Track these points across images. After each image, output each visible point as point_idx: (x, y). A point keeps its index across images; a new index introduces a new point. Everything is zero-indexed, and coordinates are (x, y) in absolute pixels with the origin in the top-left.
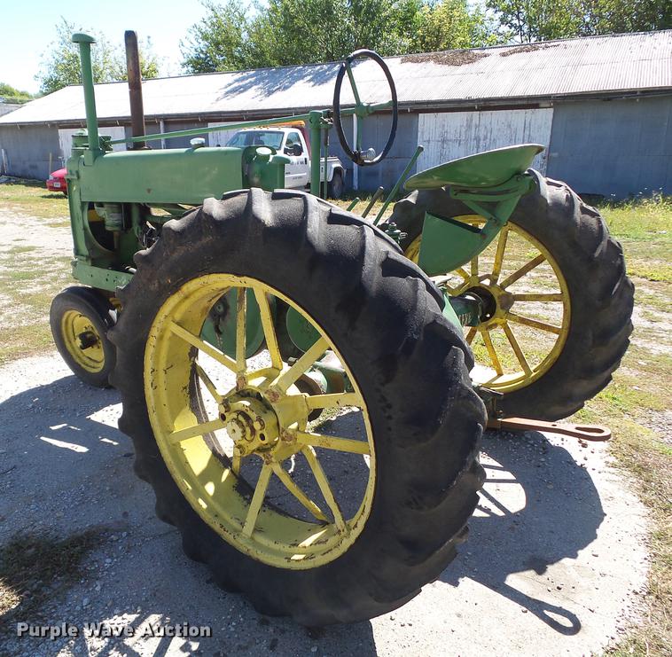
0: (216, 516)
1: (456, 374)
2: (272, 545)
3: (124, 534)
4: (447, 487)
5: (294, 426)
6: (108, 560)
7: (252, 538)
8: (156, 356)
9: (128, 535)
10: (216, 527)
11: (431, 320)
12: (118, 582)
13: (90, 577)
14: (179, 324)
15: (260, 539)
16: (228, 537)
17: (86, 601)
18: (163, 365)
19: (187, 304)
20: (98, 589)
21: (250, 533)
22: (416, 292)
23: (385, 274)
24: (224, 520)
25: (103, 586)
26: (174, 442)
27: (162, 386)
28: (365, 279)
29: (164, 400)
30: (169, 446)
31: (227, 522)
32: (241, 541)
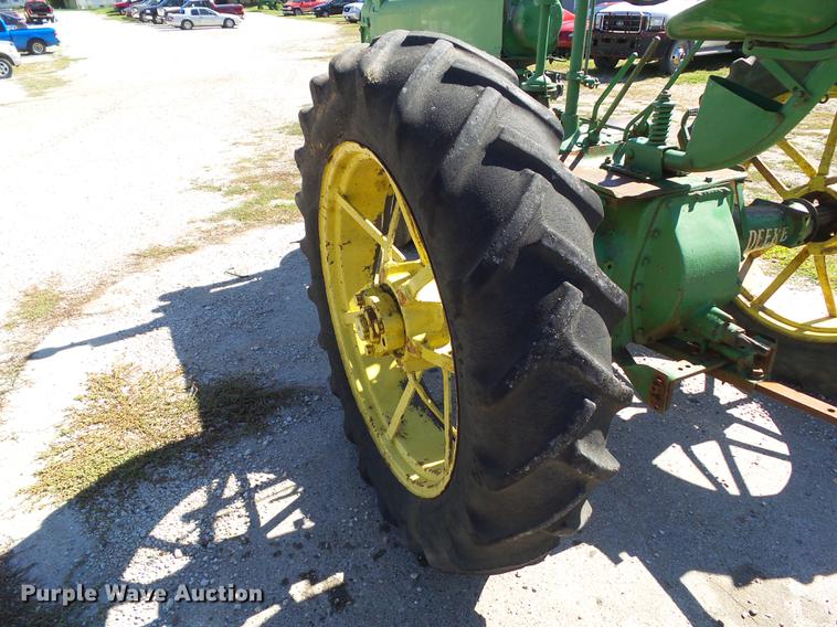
0: (370, 408)
1: (550, 325)
2: (405, 456)
3: (316, 398)
4: (514, 472)
5: (420, 338)
6: (289, 419)
7: (393, 442)
8: (331, 228)
9: (320, 399)
10: (367, 419)
11: (537, 238)
12: (285, 442)
13: (265, 430)
14: (345, 197)
15: (399, 445)
16: (374, 432)
17: (247, 452)
18: (338, 241)
19: (346, 175)
20: (265, 443)
21: (391, 436)
22: (523, 193)
23: (486, 162)
24: (377, 415)
25: (270, 442)
26: (348, 322)
27: (339, 263)
28: (446, 168)
29: (341, 276)
30: (342, 326)
31: (378, 418)
32: (382, 442)
